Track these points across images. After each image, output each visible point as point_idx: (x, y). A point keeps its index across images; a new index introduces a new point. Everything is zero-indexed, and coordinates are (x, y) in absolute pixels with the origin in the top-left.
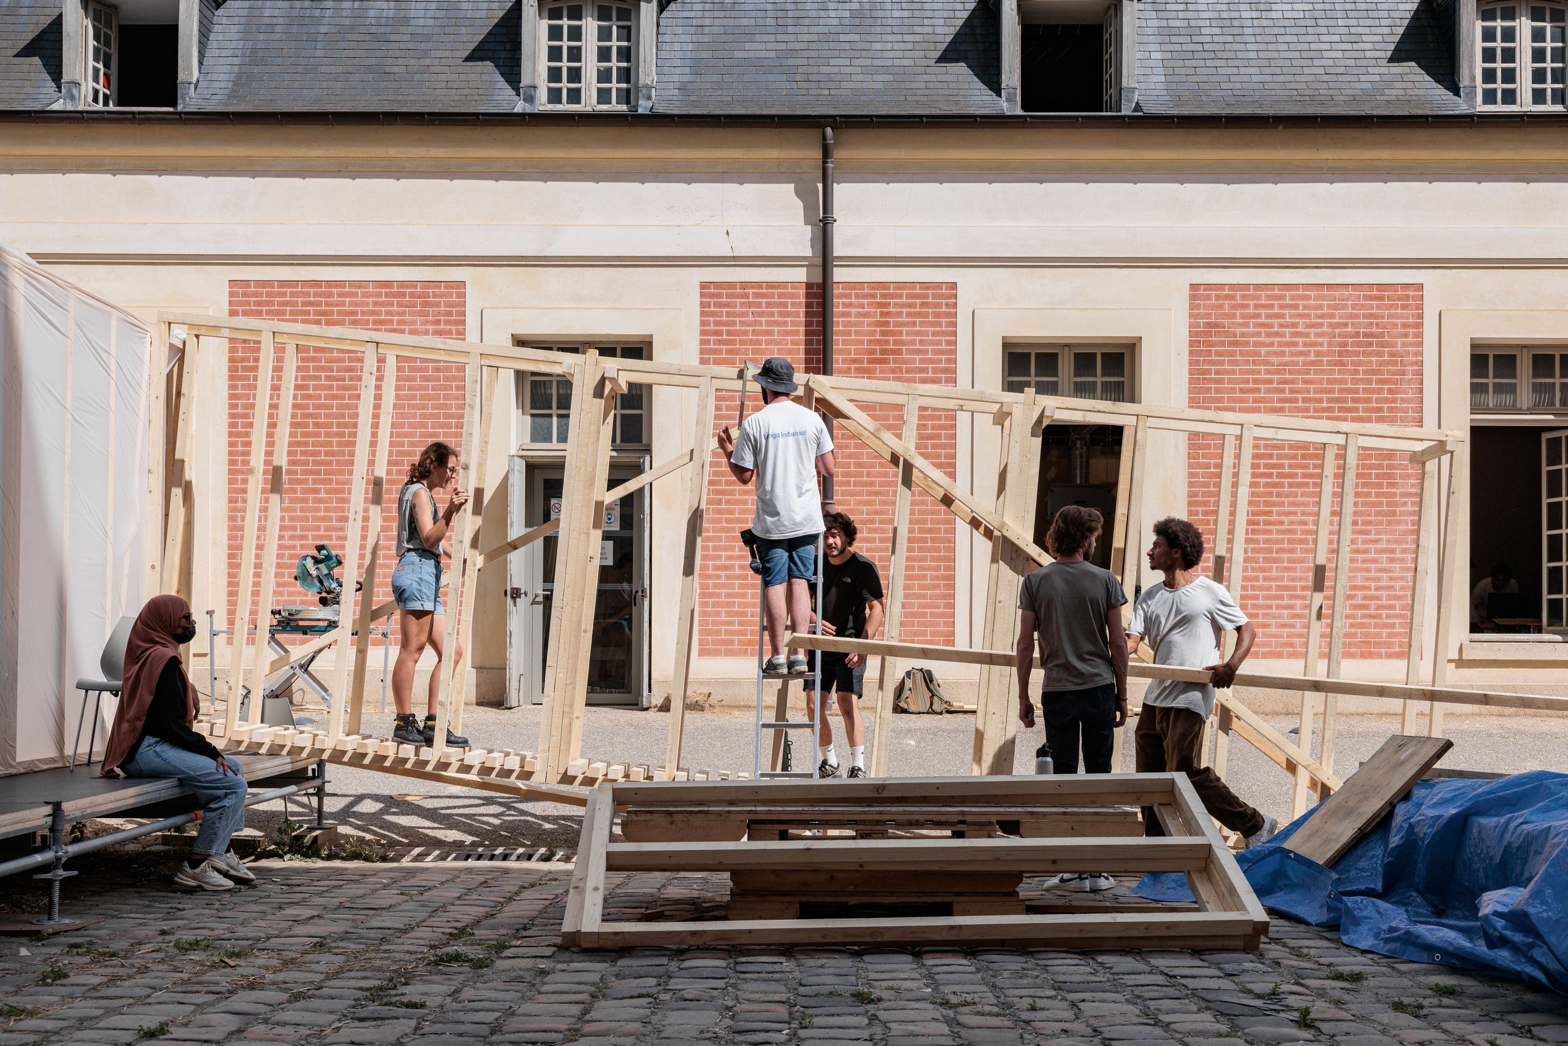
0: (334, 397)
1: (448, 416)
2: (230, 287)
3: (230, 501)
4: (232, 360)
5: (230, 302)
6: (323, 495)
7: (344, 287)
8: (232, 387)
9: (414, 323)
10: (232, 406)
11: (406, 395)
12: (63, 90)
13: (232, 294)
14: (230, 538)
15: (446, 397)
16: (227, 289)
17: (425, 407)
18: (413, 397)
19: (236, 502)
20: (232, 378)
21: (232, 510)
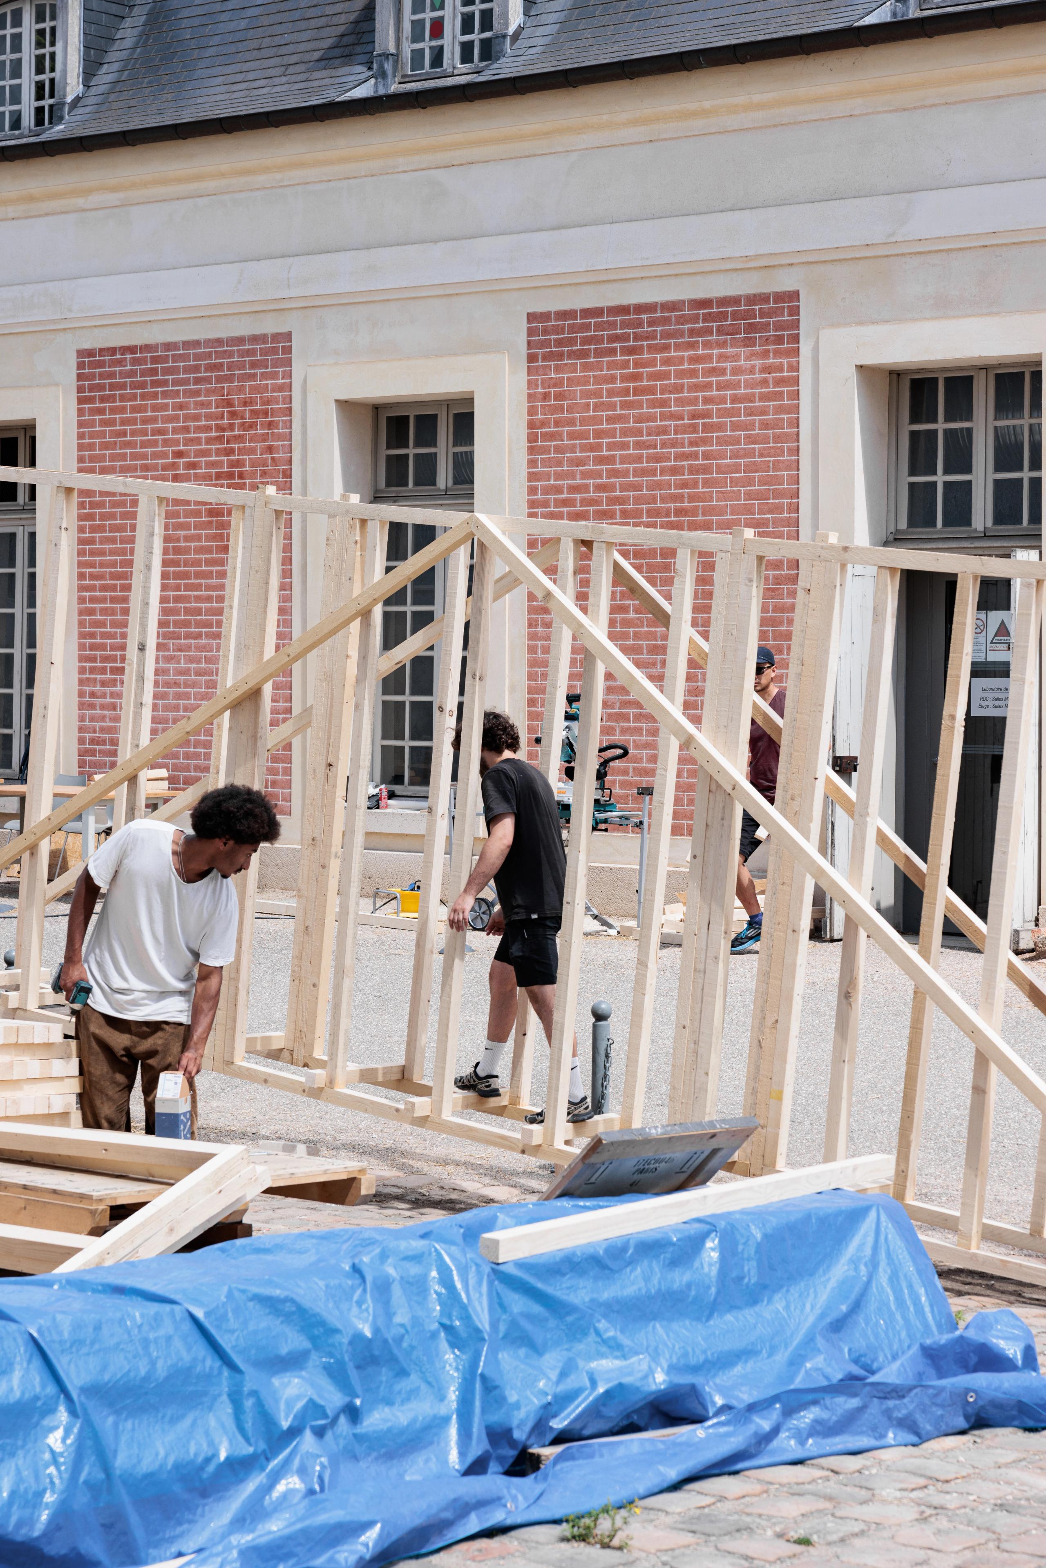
0: (644, 472)
1: (778, 494)
2: (529, 322)
3: (530, 625)
4: (531, 425)
5: (529, 342)
6: (632, 615)
7: (656, 312)
8: (532, 463)
9: (736, 358)
10: (532, 490)
11: (728, 465)
12: (375, 66)
13: (531, 332)
14: (531, 677)
15: (776, 466)
16: (524, 325)
17: (750, 482)
18: (736, 469)
19: (536, 626)
20: (531, 450)
21: (532, 637)
